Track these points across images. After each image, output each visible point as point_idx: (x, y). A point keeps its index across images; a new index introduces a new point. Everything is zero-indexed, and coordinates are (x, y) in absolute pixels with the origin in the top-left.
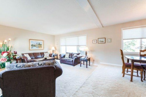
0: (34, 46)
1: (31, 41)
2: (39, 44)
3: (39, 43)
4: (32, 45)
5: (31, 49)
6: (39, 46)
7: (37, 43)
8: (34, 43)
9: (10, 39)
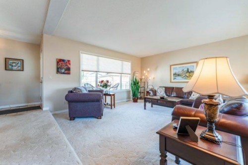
0: (179, 75)
1: (172, 67)
2: (188, 71)
3: (188, 69)
4: (175, 74)
5: (173, 80)
6: (187, 75)
7: (183, 70)
8: (178, 69)
9: (149, 70)
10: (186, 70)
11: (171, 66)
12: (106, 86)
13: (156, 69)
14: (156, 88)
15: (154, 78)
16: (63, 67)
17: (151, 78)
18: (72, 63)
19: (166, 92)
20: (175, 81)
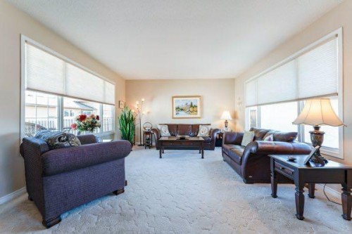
0: (182, 110)
1: (175, 99)
2: (191, 106)
3: (192, 103)
4: (177, 108)
5: (175, 116)
6: (191, 109)
7: (186, 104)
8: (181, 103)
9: (143, 100)
10: (189, 104)
11: (173, 97)
12: (93, 125)
13: (152, 99)
15: (149, 113)
17: (144, 112)
19: (169, 131)
20: (178, 116)
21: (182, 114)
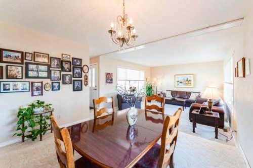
0: (181, 82)
1: (176, 76)
4: (178, 82)
5: (176, 86)
6: (187, 82)
7: (184, 79)
8: (180, 78)
10: (186, 79)
11: (175, 75)
12: (134, 90)
13: (163, 77)
14: (165, 92)
15: (161, 84)
16: (109, 78)
17: (159, 83)
18: (113, 75)
19: (172, 95)
20: (178, 86)
21: (181, 85)
